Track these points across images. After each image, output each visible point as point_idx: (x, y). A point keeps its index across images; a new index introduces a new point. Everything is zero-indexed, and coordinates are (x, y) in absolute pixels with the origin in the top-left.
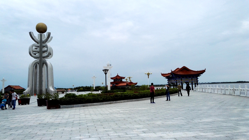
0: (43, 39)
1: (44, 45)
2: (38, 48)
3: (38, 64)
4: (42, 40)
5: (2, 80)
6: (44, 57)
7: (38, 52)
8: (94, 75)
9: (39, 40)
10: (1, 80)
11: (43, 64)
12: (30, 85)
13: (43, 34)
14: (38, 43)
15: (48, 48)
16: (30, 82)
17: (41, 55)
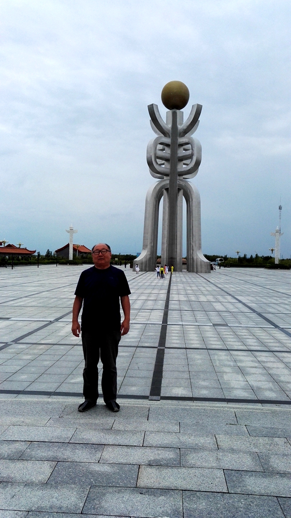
0: (181, 127)
1: (182, 140)
2: (166, 148)
3: (165, 192)
4: (177, 128)
5: (69, 230)
6: (181, 174)
7: (167, 160)
8: (277, 228)
9: (170, 126)
10: (67, 231)
11: (179, 190)
12: (149, 243)
13: (178, 111)
14: (167, 135)
15: (196, 148)
16: (149, 236)
17: (174, 167)
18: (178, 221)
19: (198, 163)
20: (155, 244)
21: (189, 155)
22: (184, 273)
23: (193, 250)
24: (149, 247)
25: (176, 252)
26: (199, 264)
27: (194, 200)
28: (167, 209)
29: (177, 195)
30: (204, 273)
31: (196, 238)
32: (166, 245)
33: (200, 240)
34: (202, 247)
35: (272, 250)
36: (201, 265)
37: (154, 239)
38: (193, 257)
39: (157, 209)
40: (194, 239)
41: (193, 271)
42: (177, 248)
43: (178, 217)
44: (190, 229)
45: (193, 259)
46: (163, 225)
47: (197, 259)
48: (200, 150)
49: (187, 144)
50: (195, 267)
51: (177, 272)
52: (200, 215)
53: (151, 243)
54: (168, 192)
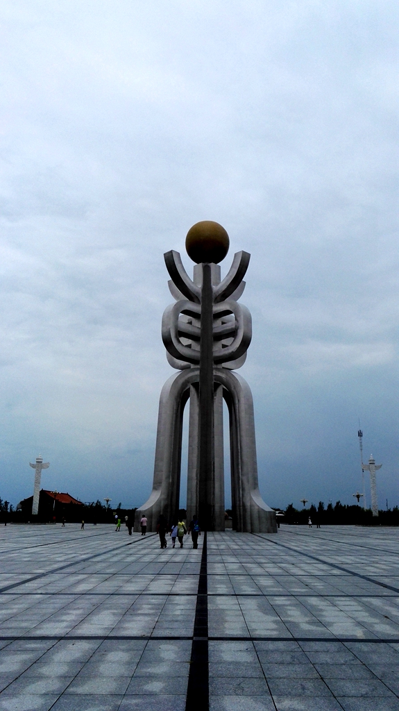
0: (218, 287)
1: (219, 308)
3: (193, 390)
4: (210, 289)
7: (196, 339)
9: (199, 286)
10: (31, 464)
11: (217, 386)
12: (164, 477)
13: (212, 265)
14: (196, 300)
15: (242, 317)
16: (164, 466)
17: (206, 350)
18: (216, 438)
19: (246, 343)
20: (176, 480)
21: (232, 329)
22: (228, 533)
23: (243, 490)
24: (164, 484)
25: (214, 494)
26: (256, 515)
27: (243, 400)
28: (196, 418)
29: (212, 394)
30: (265, 532)
31: (247, 468)
32: (194, 482)
33: (255, 470)
34: (259, 485)
35: (358, 496)
36: (259, 517)
37: (173, 472)
38: (243, 503)
39: (179, 419)
40: (245, 469)
41: (245, 531)
42: (214, 488)
43: (216, 430)
44: (238, 452)
45: (244, 506)
46: (190, 446)
47: (251, 506)
48: (249, 321)
49: (228, 312)
50: (249, 521)
51: (216, 533)
52: (254, 426)
53: (168, 477)
54: (197, 390)
